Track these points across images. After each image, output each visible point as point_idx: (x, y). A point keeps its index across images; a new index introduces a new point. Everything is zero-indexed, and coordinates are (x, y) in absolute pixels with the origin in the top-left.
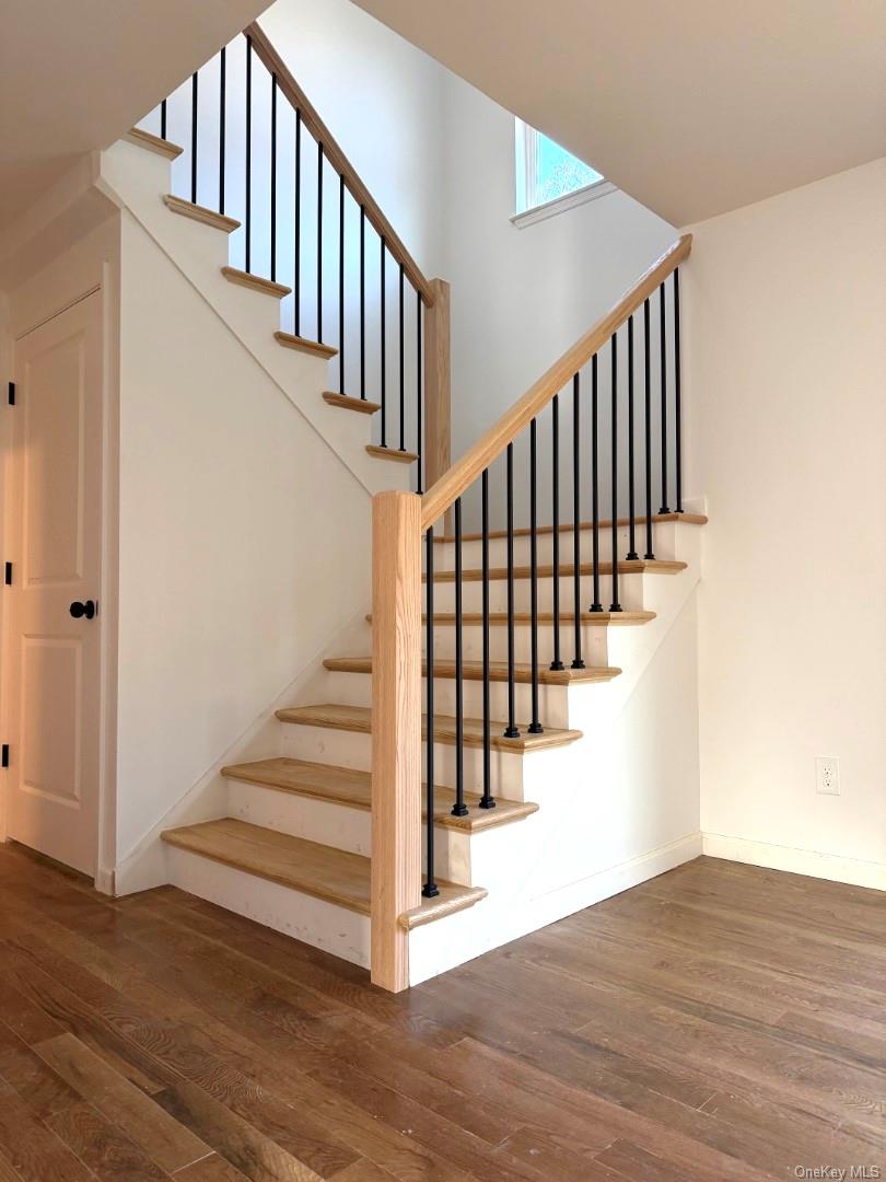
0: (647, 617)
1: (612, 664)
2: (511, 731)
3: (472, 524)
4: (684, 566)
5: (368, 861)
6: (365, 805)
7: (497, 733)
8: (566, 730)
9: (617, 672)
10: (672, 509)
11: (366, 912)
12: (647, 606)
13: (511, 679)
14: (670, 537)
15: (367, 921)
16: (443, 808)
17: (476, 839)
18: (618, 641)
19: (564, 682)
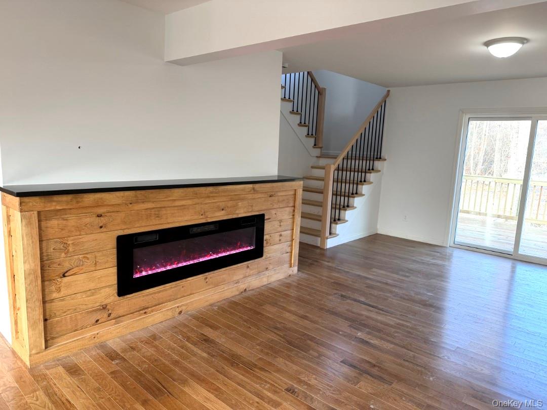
0: (371, 183)
1: (363, 193)
2: (344, 207)
3: (350, 157)
4: (380, 171)
5: (320, 231)
6: (320, 221)
7: (341, 207)
8: (353, 207)
9: (364, 195)
10: (379, 158)
11: (320, 237)
12: (371, 181)
13: (345, 196)
14: (378, 164)
15: (319, 239)
16: (332, 220)
17: (338, 226)
18: (365, 189)
19: (354, 197)
